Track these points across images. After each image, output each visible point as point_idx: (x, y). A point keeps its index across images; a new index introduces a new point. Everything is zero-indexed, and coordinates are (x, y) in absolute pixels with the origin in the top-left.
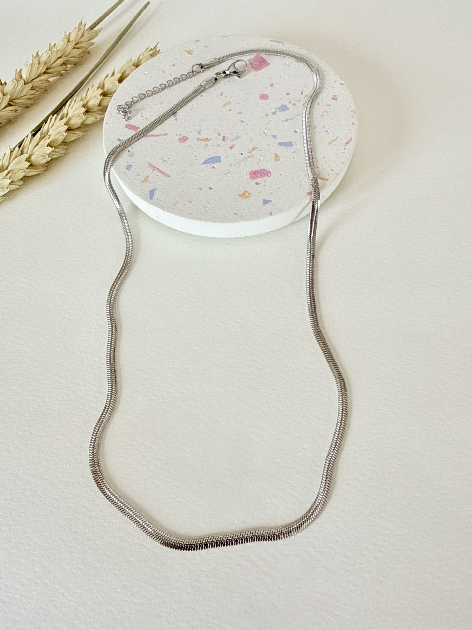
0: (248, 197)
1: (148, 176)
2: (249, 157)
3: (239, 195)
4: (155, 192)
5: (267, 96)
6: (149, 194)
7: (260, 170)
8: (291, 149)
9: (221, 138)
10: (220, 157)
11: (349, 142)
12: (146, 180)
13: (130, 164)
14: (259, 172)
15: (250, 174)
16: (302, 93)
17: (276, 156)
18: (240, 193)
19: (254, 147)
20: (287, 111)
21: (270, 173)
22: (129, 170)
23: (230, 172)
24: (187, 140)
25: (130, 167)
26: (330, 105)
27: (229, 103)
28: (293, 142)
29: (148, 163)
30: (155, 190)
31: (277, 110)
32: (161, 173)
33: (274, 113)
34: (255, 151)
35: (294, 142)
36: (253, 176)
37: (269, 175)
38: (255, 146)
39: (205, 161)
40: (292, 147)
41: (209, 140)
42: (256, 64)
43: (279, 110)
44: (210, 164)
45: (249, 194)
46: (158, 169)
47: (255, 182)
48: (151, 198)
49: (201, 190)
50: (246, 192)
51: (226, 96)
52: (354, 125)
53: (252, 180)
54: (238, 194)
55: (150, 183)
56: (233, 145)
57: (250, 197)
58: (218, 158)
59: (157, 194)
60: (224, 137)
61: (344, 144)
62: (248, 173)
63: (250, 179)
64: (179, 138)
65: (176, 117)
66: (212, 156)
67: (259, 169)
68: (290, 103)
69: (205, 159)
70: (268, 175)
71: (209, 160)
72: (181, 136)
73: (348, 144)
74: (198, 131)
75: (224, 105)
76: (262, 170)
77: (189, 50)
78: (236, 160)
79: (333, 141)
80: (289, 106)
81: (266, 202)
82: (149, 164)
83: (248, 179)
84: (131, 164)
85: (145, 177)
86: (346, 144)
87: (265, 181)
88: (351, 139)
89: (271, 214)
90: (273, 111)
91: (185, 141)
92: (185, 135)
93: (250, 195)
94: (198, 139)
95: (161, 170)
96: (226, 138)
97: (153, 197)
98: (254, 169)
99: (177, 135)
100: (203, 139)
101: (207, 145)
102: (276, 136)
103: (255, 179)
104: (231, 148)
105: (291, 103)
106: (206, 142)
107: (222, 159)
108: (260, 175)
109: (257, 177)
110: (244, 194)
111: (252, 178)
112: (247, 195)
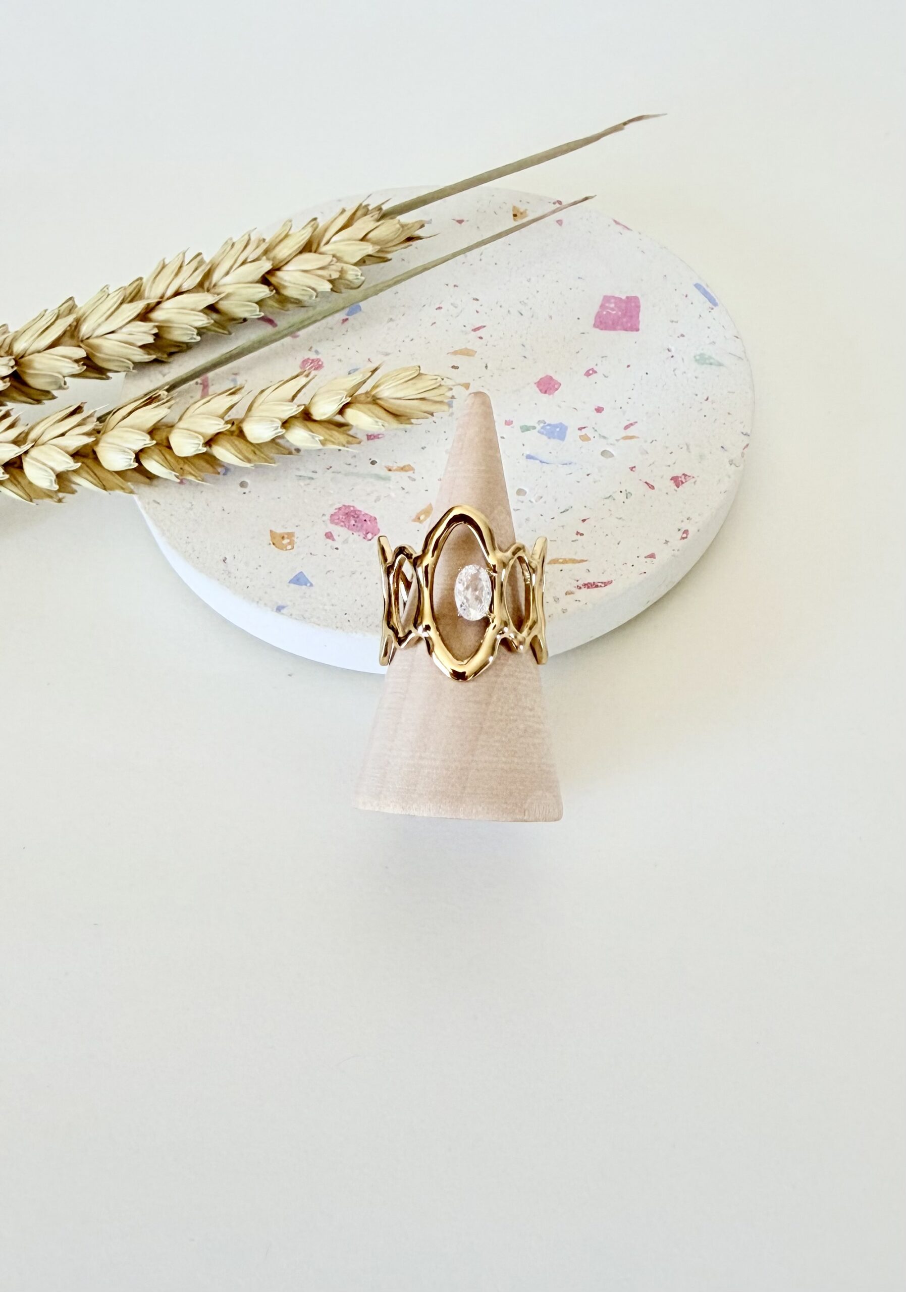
0: (282, 548)
2: (378, 477)
3: (271, 531)
5: (556, 386)
7: (366, 515)
11: (597, 586)
14: (358, 517)
15: (340, 509)
16: (626, 427)
17: (428, 512)
18: (279, 530)
19: (409, 465)
20: (554, 442)
21: (376, 532)
23: (312, 479)
26: (652, 487)
27: (468, 353)
31: (538, 427)
33: (525, 429)
34: (403, 474)
36: (341, 516)
37: (369, 536)
38: (413, 465)
42: (614, 312)
43: (542, 428)
45: (292, 543)
47: (327, 531)
50: (291, 535)
51: (481, 338)
52: (649, 560)
53: (329, 521)
54: (274, 529)
56: (379, 435)
57: (287, 550)
61: (580, 583)
62: (340, 505)
63: (327, 518)
64: (306, 357)
67: (367, 512)
68: (580, 429)
70: (366, 533)
73: (588, 588)
75: (455, 353)
76: (371, 517)
78: (349, 464)
79: (565, 562)
80: (572, 434)
81: (299, 580)
83: (324, 515)
86: (585, 585)
87: (346, 541)
88: (606, 584)
89: (279, 609)
90: (529, 424)
93: (289, 547)
98: (355, 506)
103: (337, 524)
104: (370, 437)
105: (584, 432)
108: (354, 525)
109: (342, 524)
110: (283, 538)
111: (334, 519)
112: (286, 541)
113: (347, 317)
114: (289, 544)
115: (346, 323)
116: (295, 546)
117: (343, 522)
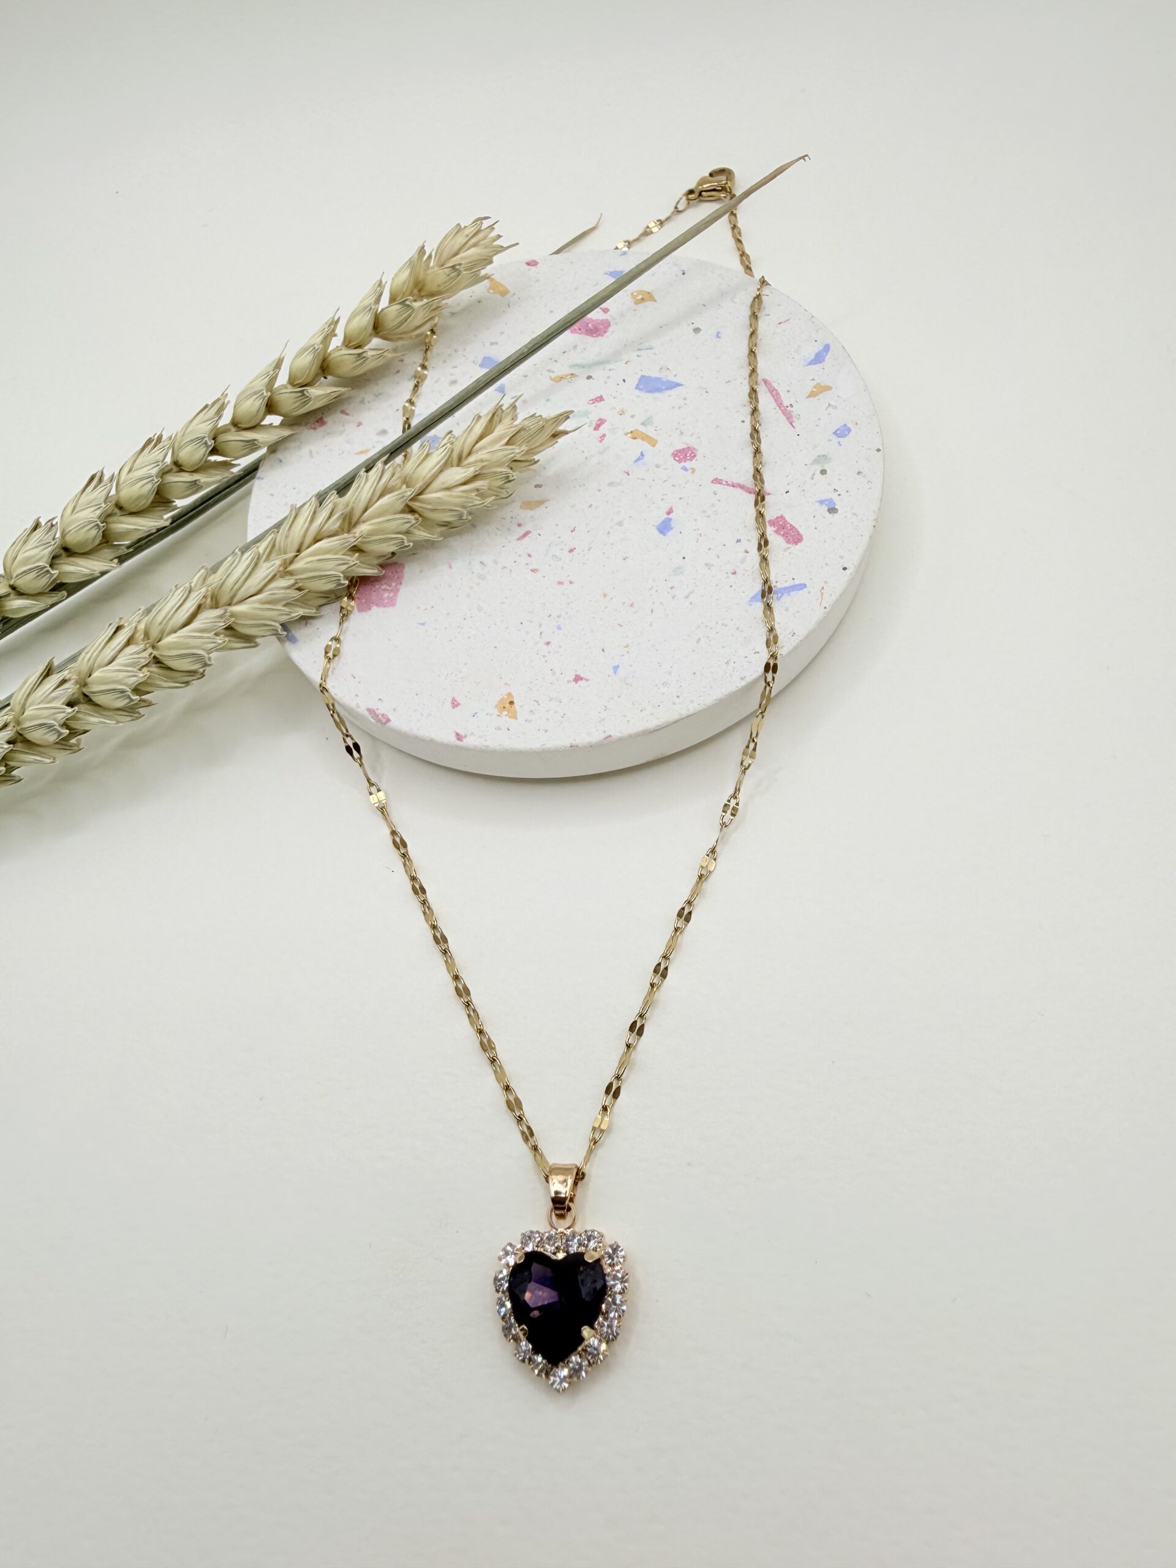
0: (639, 292)
1: (809, 396)
2: (582, 367)
3: (655, 301)
4: (813, 357)
6: (827, 358)
7: (580, 334)
9: (603, 429)
10: (636, 388)
12: (819, 390)
13: (835, 439)
14: (587, 330)
15: (605, 332)
18: (649, 304)
22: (845, 425)
24: (679, 451)
25: (838, 433)
28: (478, 365)
29: (793, 427)
30: (812, 361)
32: (778, 394)
34: (560, 374)
35: (476, 364)
36: (602, 327)
39: (671, 389)
41: (632, 432)
44: (664, 380)
46: (780, 404)
47: (609, 313)
48: (827, 348)
49: (718, 333)
53: (610, 320)
55: (813, 379)
56: (594, 403)
58: (641, 387)
59: (810, 352)
60: (597, 428)
65: (666, 516)
66: (650, 395)
69: (668, 392)
71: (664, 388)
72: (688, 464)
74: (640, 462)
76: (576, 333)
82: (793, 423)
83: (616, 324)
85: (817, 397)
91: (684, 449)
92: (677, 463)
93: (635, 294)
94: (653, 442)
95: (776, 401)
96: (594, 425)
97: (821, 348)
98: (593, 338)
99: (693, 470)
100: (642, 439)
101: (643, 424)
104: (600, 399)
106: (642, 429)
107: (637, 382)
108: (588, 324)
109: (598, 322)
110: (643, 299)
111: (608, 325)
112: (640, 297)
113: (670, 516)
114: (637, 296)
115: (667, 510)
116: (630, 296)
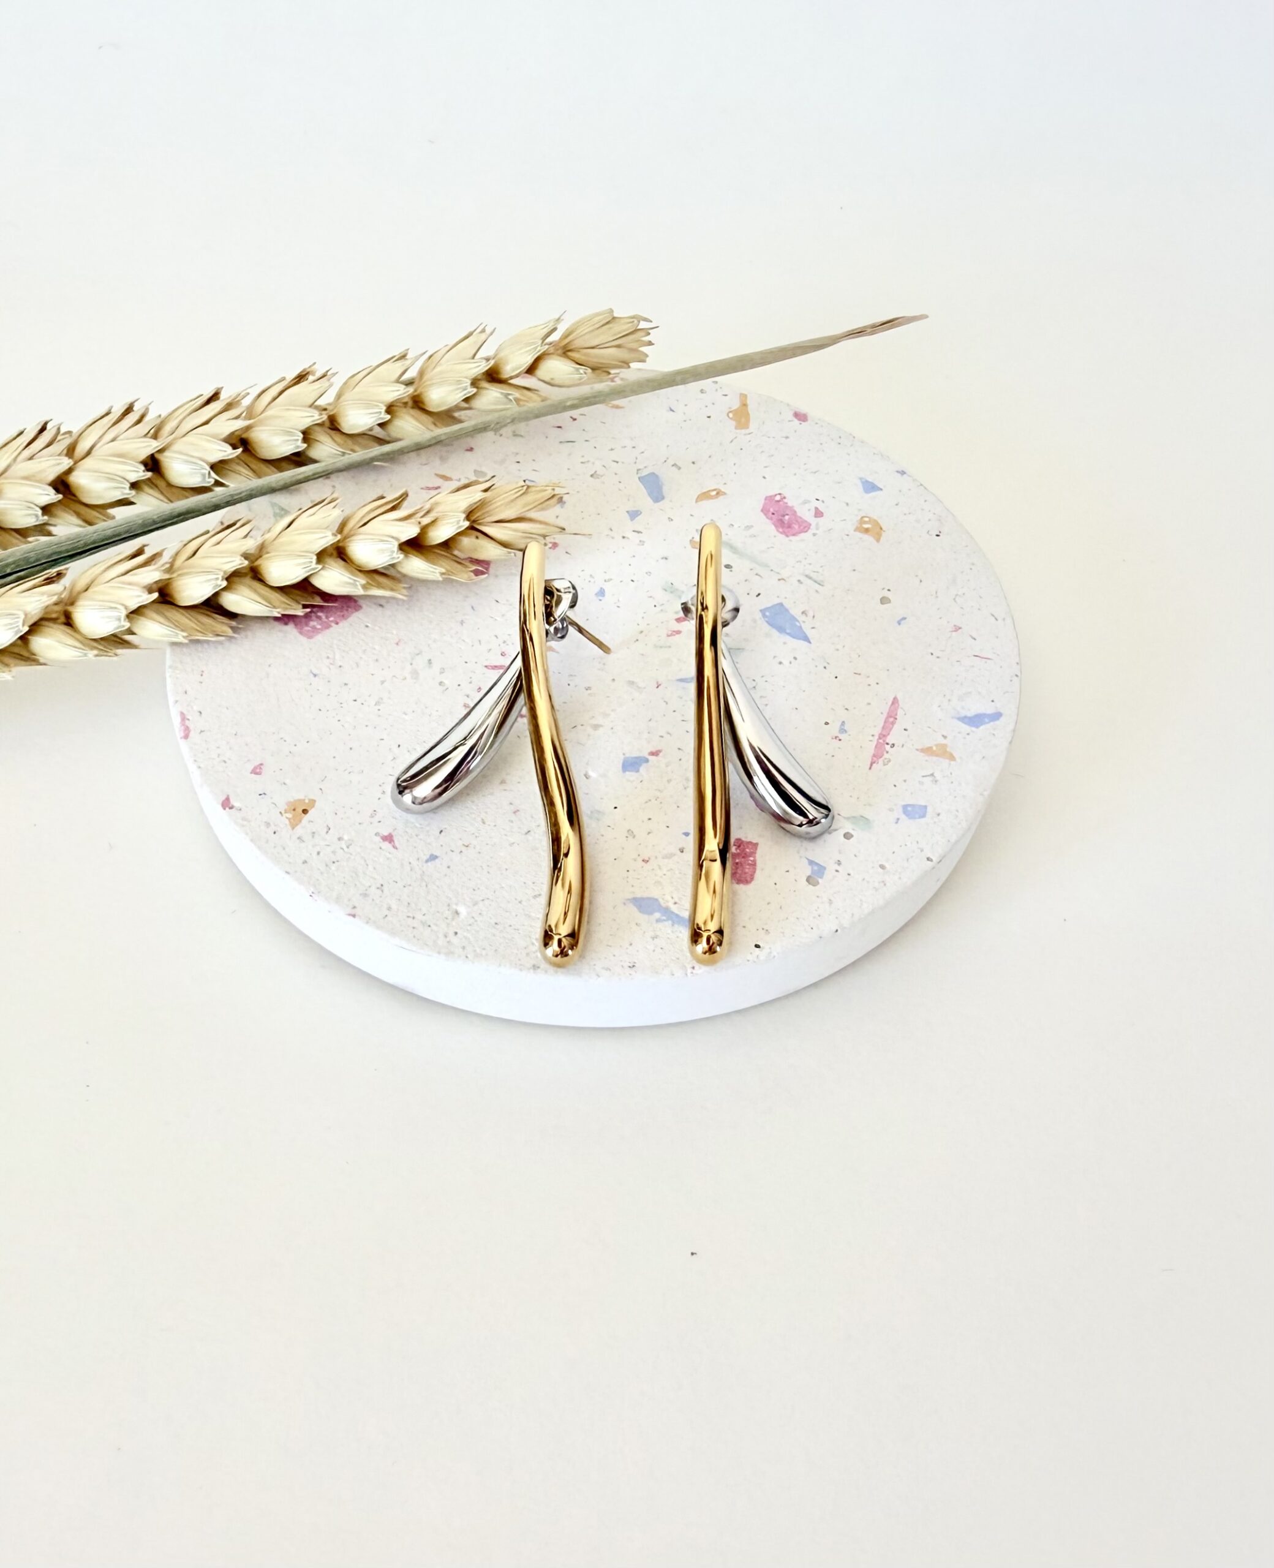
0: (876, 523)
1: (923, 750)
2: (734, 549)
3: (878, 540)
6: (985, 726)
7: (769, 518)
8: (667, 475)
10: (761, 611)
12: (939, 752)
13: (899, 813)
14: (779, 520)
15: (794, 535)
17: (704, 496)
18: (868, 539)
21: (769, 499)
22: (926, 807)
23: (807, 576)
25: (909, 809)
28: (639, 475)
29: (870, 768)
30: (965, 717)
32: (893, 723)
35: (637, 473)
36: (797, 527)
37: (778, 498)
39: (794, 637)
40: (655, 472)
44: (798, 624)
45: (862, 521)
46: (882, 736)
47: (818, 519)
48: (997, 716)
49: (904, 619)
50: (857, 529)
53: (813, 526)
55: (945, 737)
58: (767, 614)
59: (974, 708)
62: (791, 538)
63: (810, 532)
66: (766, 627)
67: (768, 521)
69: (788, 638)
70: (778, 501)
71: (789, 631)
76: (765, 515)
77: (289, 815)
78: (757, 574)
81: (870, 488)
82: (874, 765)
83: (814, 535)
84: (901, 810)
85: (928, 757)
87: (806, 502)
89: (903, 473)
95: (883, 728)
97: (989, 712)
98: (775, 531)
102: (627, 512)
103: (805, 522)
107: (769, 605)
108: (787, 515)
109: (800, 520)
110: (867, 531)
111: (805, 527)
112: (866, 526)
113: (651, 758)
114: (866, 522)
115: (654, 750)
116: (859, 518)
117: (797, 521)
